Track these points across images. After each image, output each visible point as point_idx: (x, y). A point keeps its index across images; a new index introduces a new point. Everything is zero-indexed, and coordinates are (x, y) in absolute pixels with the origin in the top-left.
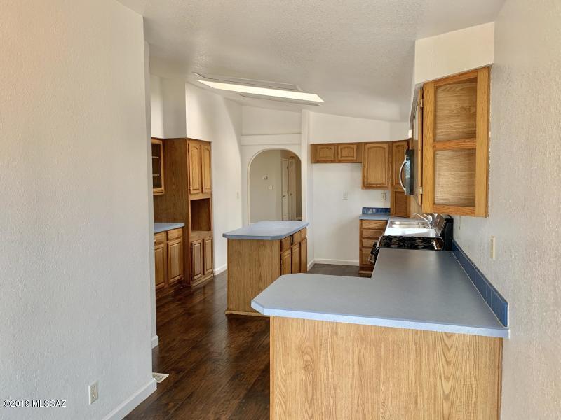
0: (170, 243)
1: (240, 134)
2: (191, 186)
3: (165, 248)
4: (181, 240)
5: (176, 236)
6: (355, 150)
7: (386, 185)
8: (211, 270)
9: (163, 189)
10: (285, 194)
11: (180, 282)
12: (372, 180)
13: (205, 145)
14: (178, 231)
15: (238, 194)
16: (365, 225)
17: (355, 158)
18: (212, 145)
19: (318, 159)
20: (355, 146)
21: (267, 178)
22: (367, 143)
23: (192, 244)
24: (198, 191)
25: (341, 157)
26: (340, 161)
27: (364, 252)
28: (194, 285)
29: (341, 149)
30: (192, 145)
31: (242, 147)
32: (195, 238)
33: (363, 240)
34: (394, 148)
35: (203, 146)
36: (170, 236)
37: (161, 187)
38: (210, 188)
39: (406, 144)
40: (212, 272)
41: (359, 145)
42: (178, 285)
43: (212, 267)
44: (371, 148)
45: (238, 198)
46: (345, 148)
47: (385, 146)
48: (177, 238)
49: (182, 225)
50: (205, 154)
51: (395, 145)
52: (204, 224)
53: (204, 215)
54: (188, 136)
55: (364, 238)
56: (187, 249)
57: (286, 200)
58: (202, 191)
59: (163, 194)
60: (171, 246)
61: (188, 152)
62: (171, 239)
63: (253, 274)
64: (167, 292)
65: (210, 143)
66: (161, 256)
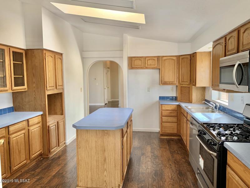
0: (31, 128)
1: (82, 51)
2: (48, 85)
3: (27, 134)
4: (40, 124)
5: (37, 122)
6: (156, 61)
7: (175, 83)
8: (64, 142)
9: (26, 86)
10: (105, 87)
11: (41, 155)
12: (167, 79)
13: (58, 56)
14: (38, 118)
15: (81, 89)
16: (163, 108)
17: (156, 66)
18: (64, 55)
19: (133, 66)
20: (156, 59)
21: (95, 79)
22: (163, 56)
23: (49, 127)
24: (53, 88)
25: (148, 65)
26: (147, 68)
27: (163, 125)
28: (51, 156)
29: (148, 60)
30: (47, 54)
31: (83, 59)
32: (51, 121)
33: (163, 117)
34: (181, 60)
35: (56, 56)
36: (31, 123)
37: (24, 85)
38: (62, 85)
39: (189, 57)
40: (65, 143)
41: (158, 57)
42: (39, 158)
43: (65, 139)
44: (166, 59)
45: (81, 91)
46: (150, 59)
47: (175, 58)
48: (38, 123)
49: (41, 113)
50: (58, 61)
51: (181, 57)
52: (58, 110)
53: (58, 104)
54: (44, 47)
55: (163, 116)
56: (45, 130)
57: (106, 90)
58: (56, 88)
59: (26, 90)
60: (32, 131)
61: (45, 59)
62: (32, 125)
63: (98, 157)
64: (30, 166)
65: (61, 54)
66: (23, 140)
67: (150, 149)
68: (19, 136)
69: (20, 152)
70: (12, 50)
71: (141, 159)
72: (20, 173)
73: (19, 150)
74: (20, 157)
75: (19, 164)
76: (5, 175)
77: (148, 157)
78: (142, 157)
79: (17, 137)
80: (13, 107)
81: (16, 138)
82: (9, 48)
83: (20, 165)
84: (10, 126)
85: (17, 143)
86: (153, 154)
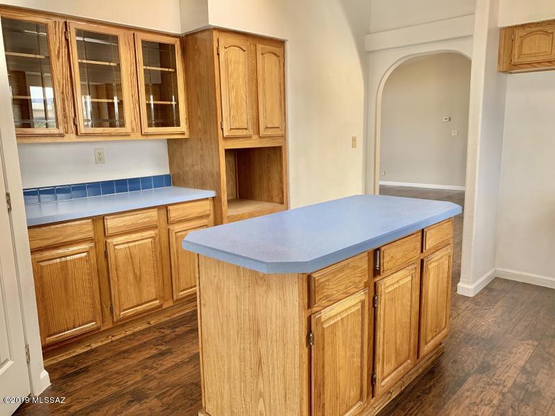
0: (177, 228)
2: (225, 123)
4: (209, 221)
5: (196, 215)
13: (267, 46)
14: (202, 206)
15: (354, 139)
18: (288, 45)
24: (245, 133)
30: (226, 41)
35: (260, 46)
36: (176, 214)
37: (178, 125)
38: (281, 128)
45: (354, 146)
48: (199, 218)
49: (213, 193)
50: (267, 61)
58: (258, 133)
59: (186, 137)
60: (178, 234)
61: (218, 54)
62: (180, 222)
63: (244, 349)
64: (174, 314)
65: (281, 43)
66: (149, 253)
67: (526, 358)
68: (137, 243)
69: (138, 279)
70: (141, 37)
71: (466, 386)
72: (145, 326)
73: (135, 274)
74: (140, 290)
75: (137, 306)
76: (94, 323)
77: (498, 385)
78: (470, 379)
79: (130, 245)
80: (169, 175)
81: (127, 245)
82: (132, 32)
83: (139, 307)
84: (107, 217)
85: (131, 257)
86: (523, 381)
